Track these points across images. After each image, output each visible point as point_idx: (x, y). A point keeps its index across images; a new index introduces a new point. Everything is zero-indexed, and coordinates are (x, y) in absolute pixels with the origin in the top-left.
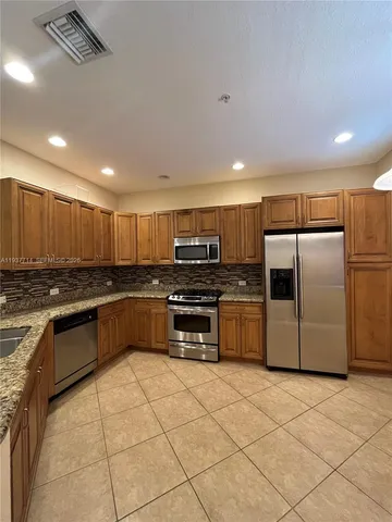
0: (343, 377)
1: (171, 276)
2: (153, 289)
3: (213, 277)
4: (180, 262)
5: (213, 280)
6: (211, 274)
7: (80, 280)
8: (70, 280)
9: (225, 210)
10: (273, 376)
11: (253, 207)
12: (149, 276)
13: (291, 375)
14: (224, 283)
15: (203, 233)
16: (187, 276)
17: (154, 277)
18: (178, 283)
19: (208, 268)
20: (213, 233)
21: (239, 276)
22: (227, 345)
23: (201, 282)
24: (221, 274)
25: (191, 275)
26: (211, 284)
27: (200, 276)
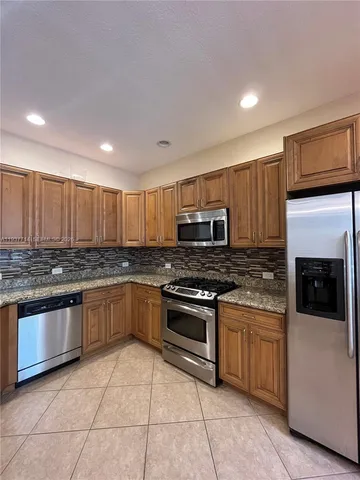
1: (182, 259)
3: (228, 264)
5: (228, 268)
6: (228, 259)
7: (89, 261)
8: (77, 261)
9: (236, 171)
12: (162, 259)
14: (242, 273)
16: (198, 261)
17: (168, 261)
18: (190, 269)
19: (222, 252)
20: (220, 205)
21: (263, 265)
22: (229, 366)
23: (213, 269)
24: (239, 261)
25: (203, 260)
26: (225, 273)
27: (212, 262)
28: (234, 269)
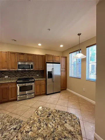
0: (60, 92)
1: (13, 74)
2: (5, 79)
3: (29, 74)
4: (20, 70)
5: (29, 75)
6: (29, 73)
10: (49, 96)
11: (42, 56)
12: (3, 75)
13: (52, 95)
14: (33, 76)
15: (28, 61)
16: (20, 74)
17: (6, 75)
18: (17, 77)
20: (31, 61)
21: (37, 73)
22: (37, 92)
23: (25, 76)
24: (32, 73)
25: (22, 74)
26: (29, 76)
27: (25, 74)
28: (31, 75)
